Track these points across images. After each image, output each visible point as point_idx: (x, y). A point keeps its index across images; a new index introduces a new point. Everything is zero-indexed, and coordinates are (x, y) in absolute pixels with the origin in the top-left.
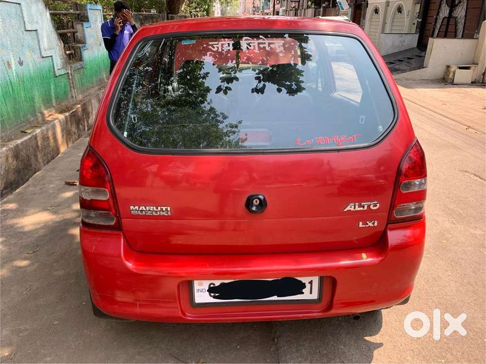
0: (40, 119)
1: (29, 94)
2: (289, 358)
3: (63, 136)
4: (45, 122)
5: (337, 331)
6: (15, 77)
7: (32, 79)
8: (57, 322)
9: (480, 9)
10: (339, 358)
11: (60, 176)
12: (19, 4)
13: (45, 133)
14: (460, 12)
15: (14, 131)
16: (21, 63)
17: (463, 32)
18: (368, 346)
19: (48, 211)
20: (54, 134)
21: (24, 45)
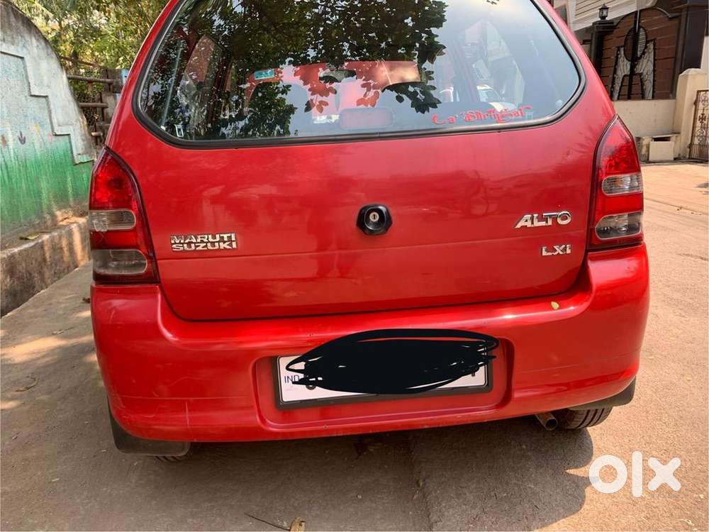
0: (49, 223)
1: (34, 185)
2: (445, 507)
3: (83, 249)
4: (55, 226)
5: (521, 464)
6: (13, 159)
7: (38, 164)
8: (58, 479)
9: (673, 59)
10: (529, 502)
11: (76, 293)
12: (22, 58)
13: (56, 241)
14: (646, 67)
15: (9, 236)
16: (23, 140)
17: (654, 92)
18: (574, 482)
19: (54, 337)
20: (71, 245)
21: (28, 115)
